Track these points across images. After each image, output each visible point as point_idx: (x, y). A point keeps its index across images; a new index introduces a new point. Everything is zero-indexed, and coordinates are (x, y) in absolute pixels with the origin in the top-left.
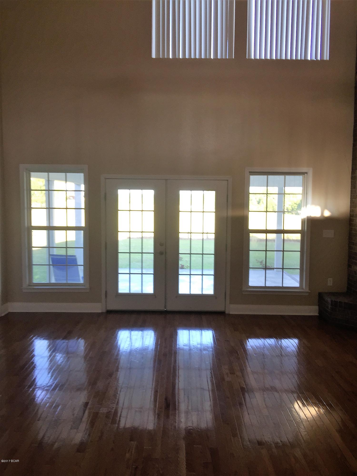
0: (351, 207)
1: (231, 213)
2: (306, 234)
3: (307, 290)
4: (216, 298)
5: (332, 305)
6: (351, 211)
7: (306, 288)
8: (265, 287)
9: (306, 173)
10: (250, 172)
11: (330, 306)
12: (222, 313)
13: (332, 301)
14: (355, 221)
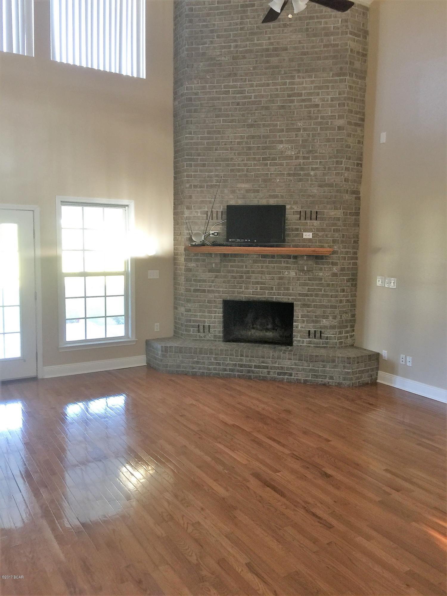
0: (175, 245)
1: (39, 253)
2: (130, 275)
3: (134, 339)
4: (25, 361)
5: (162, 351)
6: (174, 249)
7: (131, 337)
8: (86, 341)
9: (127, 206)
10: (61, 202)
11: (160, 353)
12: (34, 379)
13: (162, 347)
14: (179, 260)
